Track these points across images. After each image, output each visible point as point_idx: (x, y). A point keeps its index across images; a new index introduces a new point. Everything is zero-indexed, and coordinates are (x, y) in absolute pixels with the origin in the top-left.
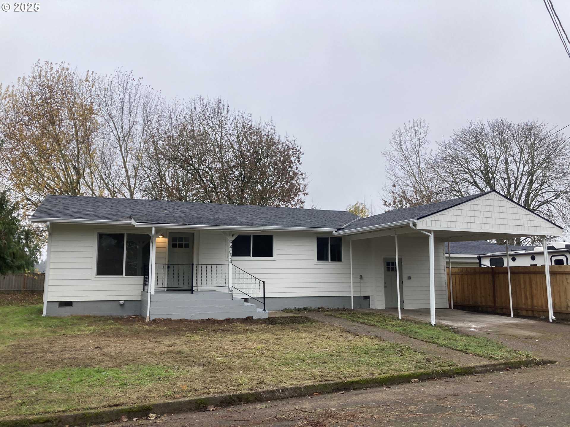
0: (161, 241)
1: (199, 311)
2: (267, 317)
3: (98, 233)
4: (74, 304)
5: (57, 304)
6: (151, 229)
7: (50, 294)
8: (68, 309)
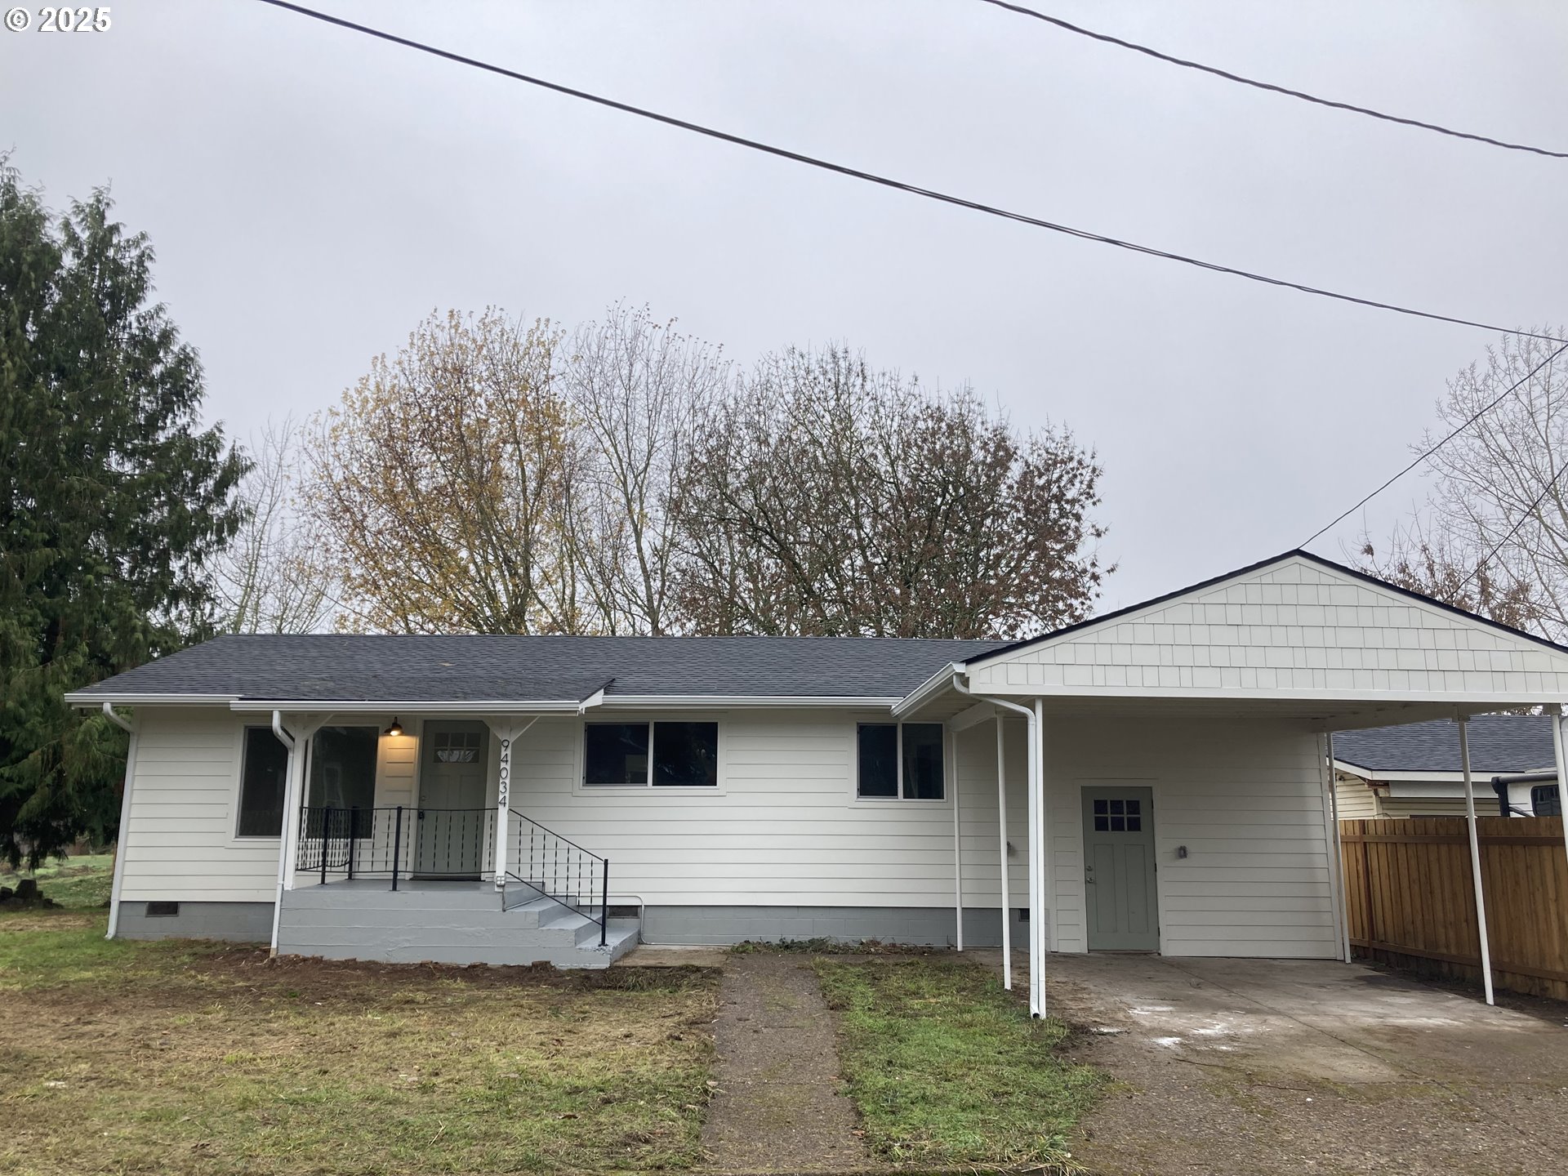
0: (397, 746)
1: (408, 941)
2: (605, 965)
3: (246, 727)
4: (181, 909)
5: (144, 909)
6: (270, 715)
7: (128, 883)
8: (167, 920)
